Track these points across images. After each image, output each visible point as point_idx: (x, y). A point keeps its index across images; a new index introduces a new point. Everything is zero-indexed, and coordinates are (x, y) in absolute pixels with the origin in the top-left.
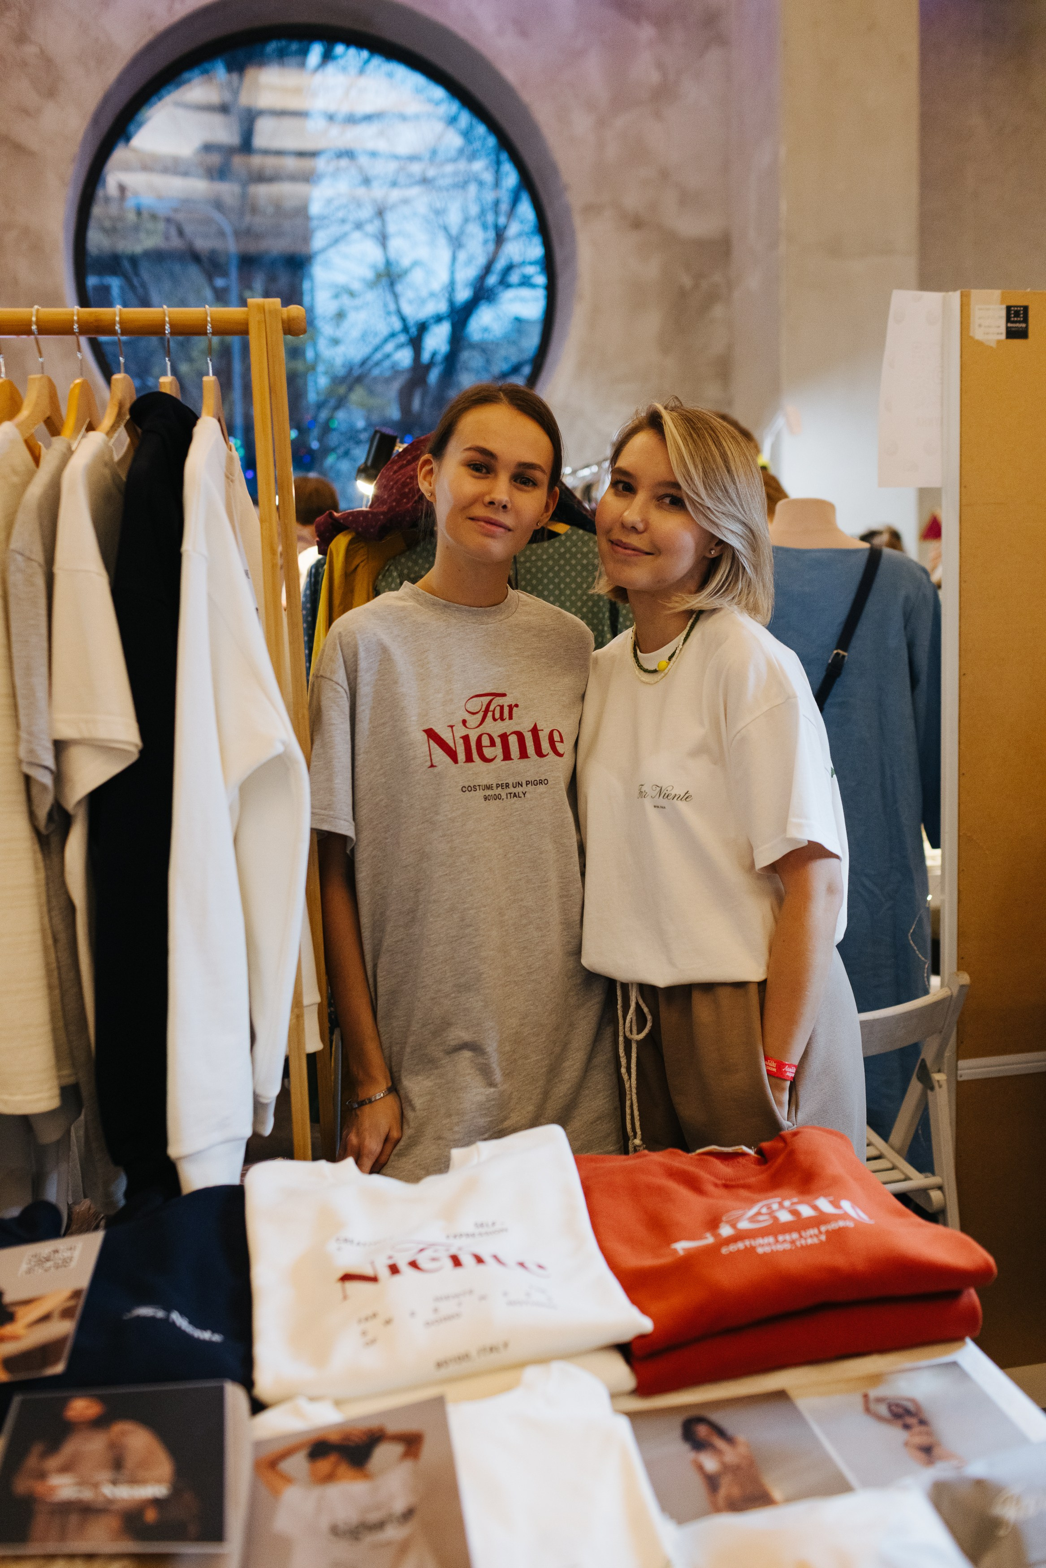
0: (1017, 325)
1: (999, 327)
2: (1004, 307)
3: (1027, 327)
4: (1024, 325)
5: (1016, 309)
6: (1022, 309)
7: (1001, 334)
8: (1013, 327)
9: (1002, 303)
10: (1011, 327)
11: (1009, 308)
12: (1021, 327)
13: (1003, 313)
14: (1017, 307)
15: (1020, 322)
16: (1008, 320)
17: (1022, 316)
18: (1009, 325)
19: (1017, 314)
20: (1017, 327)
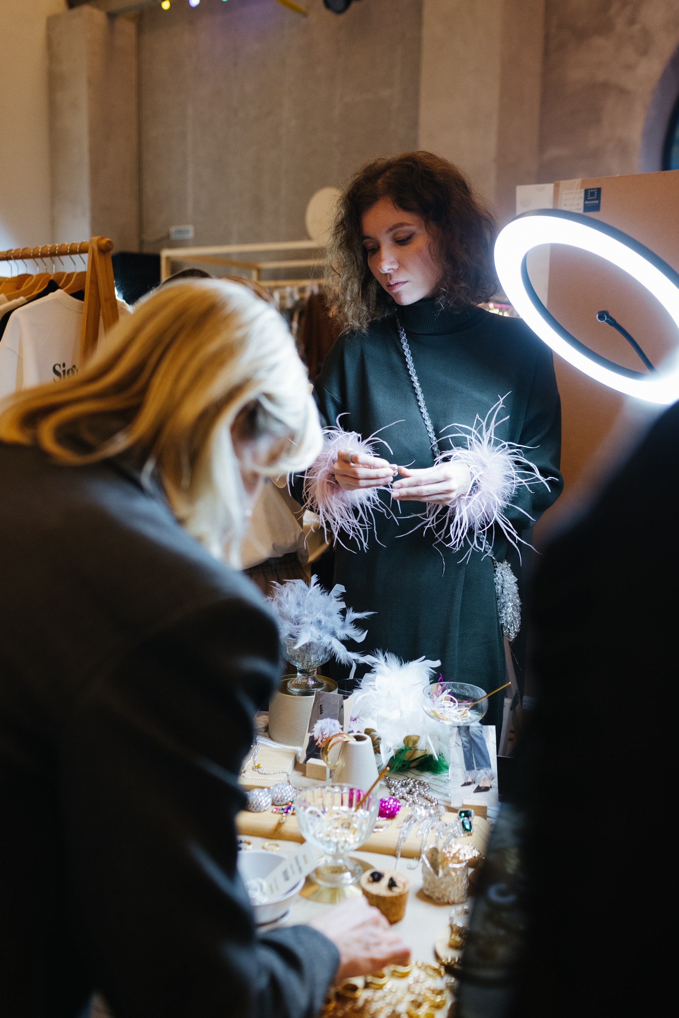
0: (592, 202)
1: (579, 205)
2: (583, 190)
3: (599, 203)
4: (597, 202)
5: (592, 191)
6: (596, 190)
7: (580, 209)
8: (589, 204)
9: (581, 188)
10: (587, 204)
11: (586, 191)
12: (595, 203)
13: (582, 195)
14: (593, 189)
15: (594, 200)
16: (586, 199)
17: (596, 195)
18: (587, 202)
19: (592, 194)
20: (592, 204)
